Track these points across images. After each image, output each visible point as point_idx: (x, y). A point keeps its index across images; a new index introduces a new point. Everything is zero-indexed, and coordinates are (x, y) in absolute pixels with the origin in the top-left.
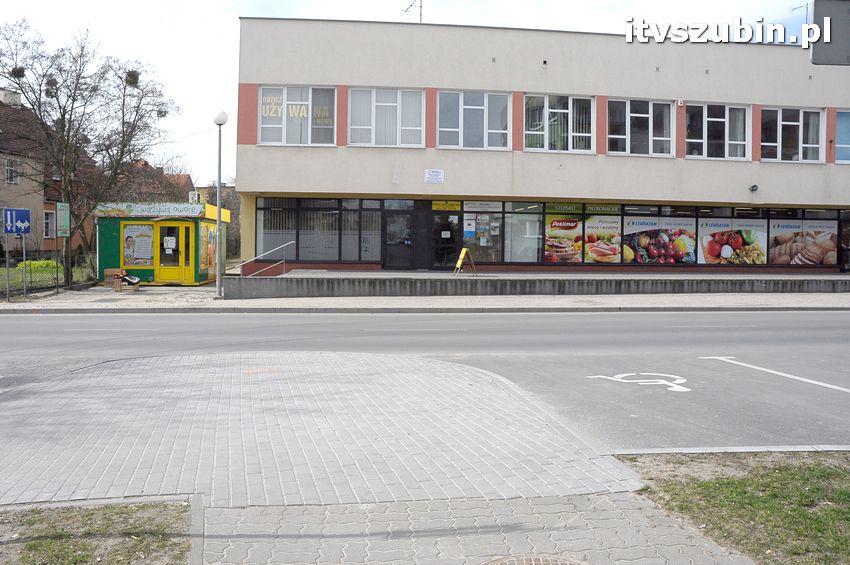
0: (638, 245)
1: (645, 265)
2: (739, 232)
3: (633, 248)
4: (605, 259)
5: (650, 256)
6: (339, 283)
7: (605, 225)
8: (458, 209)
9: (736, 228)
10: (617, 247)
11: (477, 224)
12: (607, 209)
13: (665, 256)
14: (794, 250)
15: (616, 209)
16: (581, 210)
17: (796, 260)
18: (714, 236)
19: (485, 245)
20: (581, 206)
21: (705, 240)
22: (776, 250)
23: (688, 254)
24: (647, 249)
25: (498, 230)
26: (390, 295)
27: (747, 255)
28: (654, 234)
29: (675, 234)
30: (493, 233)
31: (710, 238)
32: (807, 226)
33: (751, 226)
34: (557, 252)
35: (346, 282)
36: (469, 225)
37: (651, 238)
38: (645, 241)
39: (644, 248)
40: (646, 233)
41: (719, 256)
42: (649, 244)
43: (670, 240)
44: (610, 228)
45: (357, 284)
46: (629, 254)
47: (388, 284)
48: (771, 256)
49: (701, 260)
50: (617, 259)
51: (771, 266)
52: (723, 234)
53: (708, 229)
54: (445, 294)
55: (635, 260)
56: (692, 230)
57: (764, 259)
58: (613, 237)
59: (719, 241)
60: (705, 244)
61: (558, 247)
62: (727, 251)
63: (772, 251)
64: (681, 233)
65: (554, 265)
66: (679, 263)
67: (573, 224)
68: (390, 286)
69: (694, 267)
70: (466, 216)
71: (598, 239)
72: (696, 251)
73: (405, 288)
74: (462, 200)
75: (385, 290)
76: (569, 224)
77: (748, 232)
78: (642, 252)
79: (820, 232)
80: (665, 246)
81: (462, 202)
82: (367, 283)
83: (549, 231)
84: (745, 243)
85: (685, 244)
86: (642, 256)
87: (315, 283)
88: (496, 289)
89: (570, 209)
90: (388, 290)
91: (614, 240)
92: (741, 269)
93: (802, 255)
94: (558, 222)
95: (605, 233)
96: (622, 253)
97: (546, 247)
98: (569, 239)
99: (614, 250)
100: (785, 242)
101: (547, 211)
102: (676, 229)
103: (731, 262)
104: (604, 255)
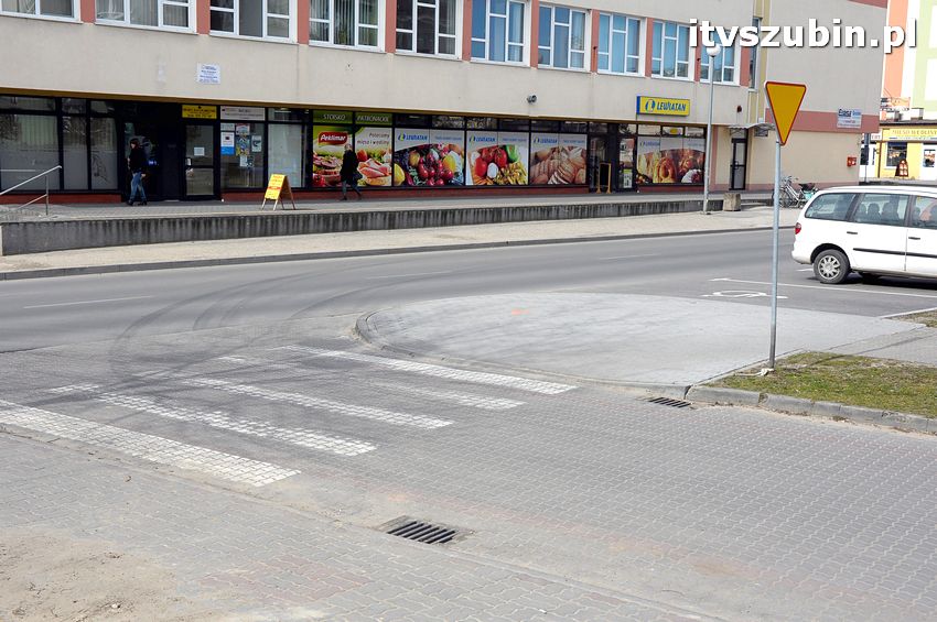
0: (410, 164)
1: (415, 189)
2: (504, 147)
3: (404, 168)
4: (375, 182)
5: (421, 177)
6: (156, 224)
7: (376, 139)
8: (214, 116)
9: (501, 143)
10: (388, 165)
11: (237, 137)
12: (377, 119)
13: (435, 176)
14: (551, 168)
15: (386, 119)
16: (351, 120)
17: (553, 181)
18: (481, 152)
19: (246, 165)
20: (350, 114)
21: (473, 157)
22: (535, 169)
23: (457, 174)
24: (417, 168)
25: (260, 145)
26: (216, 239)
27: (511, 175)
28: (424, 150)
29: (444, 150)
30: (254, 149)
31: (478, 155)
32: (563, 141)
33: (514, 140)
34: (326, 173)
35: (165, 223)
36: (227, 138)
37: (422, 155)
38: (415, 158)
39: (414, 167)
40: (417, 149)
41: (485, 176)
42: (420, 162)
43: (440, 157)
44: (380, 142)
45: (178, 225)
46: (400, 174)
47: (214, 223)
48: (532, 175)
49: (469, 182)
50: (387, 182)
51: (533, 188)
52: (489, 150)
53: (477, 144)
54: (277, 234)
55: (405, 182)
56: (460, 145)
57: (526, 179)
58: (383, 154)
59: (486, 158)
60: (473, 162)
61: (326, 167)
62: (493, 170)
63: (532, 169)
64: (450, 148)
65: (324, 190)
66: (448, 185)
67: (342, 138)
68: (217, 226)
69: (462, 190)
70: (224, 126)
71: (369, 157)
72: (464, 171)
73: (233, 229)
74: (218, 105)
75: (210, 233)
76: (338, 138)
77: (512, 147)
78: (413, 173)
79: (572, 148)
80: (435, 165)
81: (219, 107)
82: (190, 224)
83: (317, 147)
84: (510, 161)
85: (453, 162)
86: (412, 177)
87: (127, 226)
88: (328, 225)
89: (340, 118)
90: (214, 232)
91: (384, 158)
92: (506, 190)
93: (559, 174)
94: (327, 134)
95: (375, 149)
96: (393, 174)
97: (314, 168)
98: (339, 158)
99: (384, 170)
100: (544, 159)
101: (315, 121)
102: (444, 144)
103: (495, 183)
104: (374, 176)
